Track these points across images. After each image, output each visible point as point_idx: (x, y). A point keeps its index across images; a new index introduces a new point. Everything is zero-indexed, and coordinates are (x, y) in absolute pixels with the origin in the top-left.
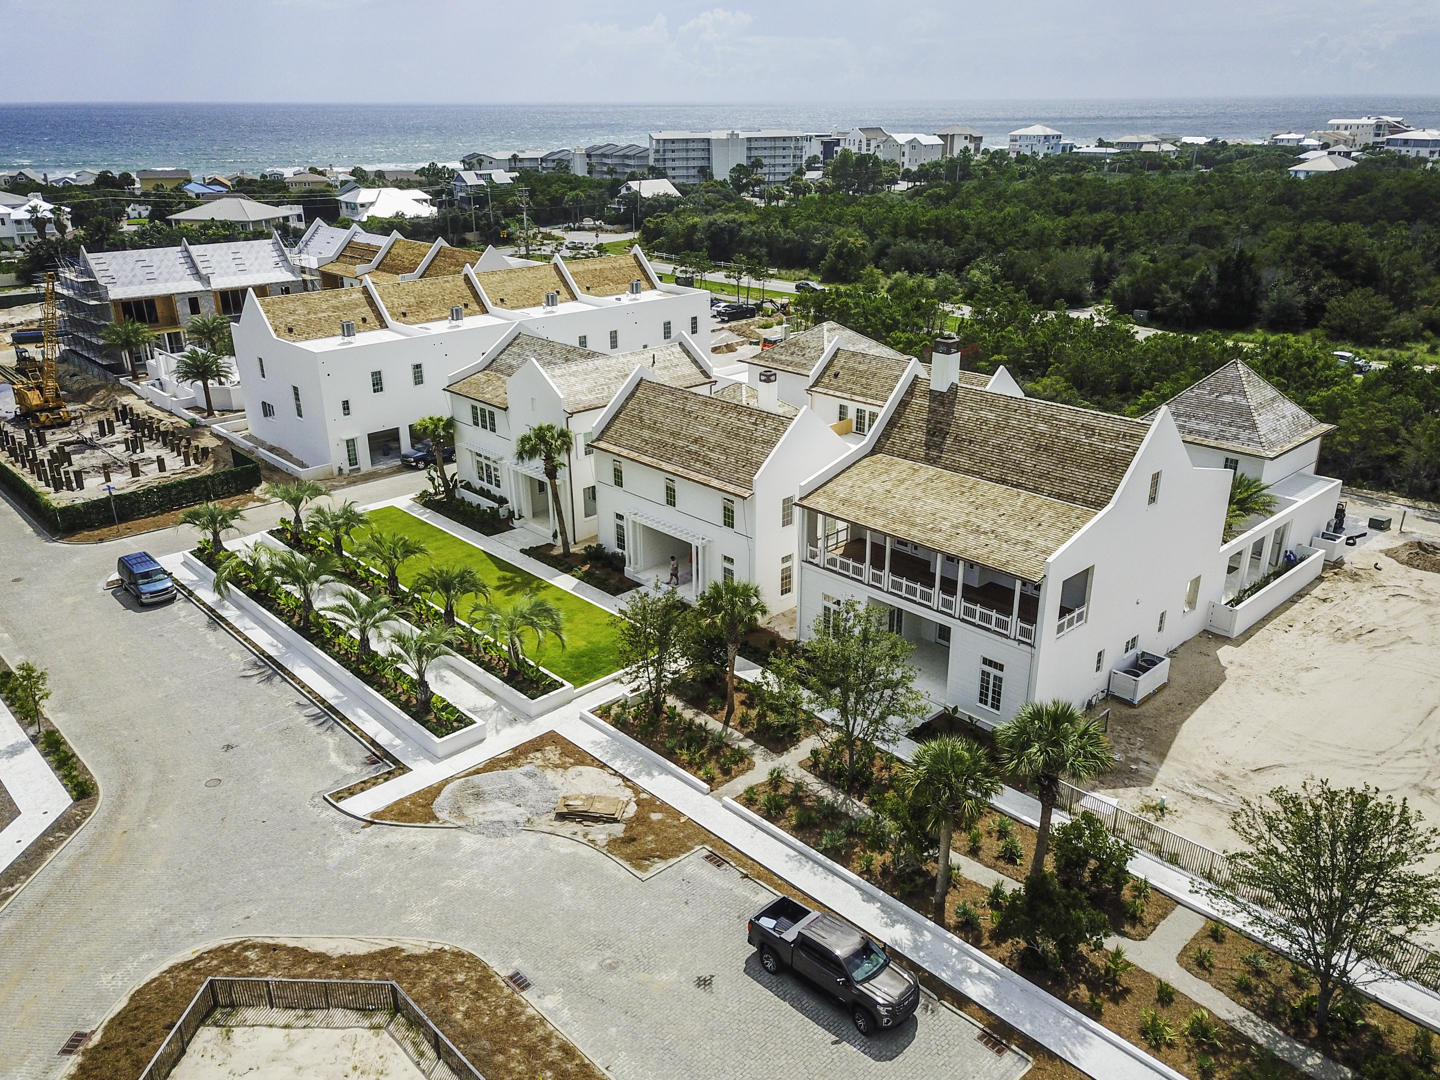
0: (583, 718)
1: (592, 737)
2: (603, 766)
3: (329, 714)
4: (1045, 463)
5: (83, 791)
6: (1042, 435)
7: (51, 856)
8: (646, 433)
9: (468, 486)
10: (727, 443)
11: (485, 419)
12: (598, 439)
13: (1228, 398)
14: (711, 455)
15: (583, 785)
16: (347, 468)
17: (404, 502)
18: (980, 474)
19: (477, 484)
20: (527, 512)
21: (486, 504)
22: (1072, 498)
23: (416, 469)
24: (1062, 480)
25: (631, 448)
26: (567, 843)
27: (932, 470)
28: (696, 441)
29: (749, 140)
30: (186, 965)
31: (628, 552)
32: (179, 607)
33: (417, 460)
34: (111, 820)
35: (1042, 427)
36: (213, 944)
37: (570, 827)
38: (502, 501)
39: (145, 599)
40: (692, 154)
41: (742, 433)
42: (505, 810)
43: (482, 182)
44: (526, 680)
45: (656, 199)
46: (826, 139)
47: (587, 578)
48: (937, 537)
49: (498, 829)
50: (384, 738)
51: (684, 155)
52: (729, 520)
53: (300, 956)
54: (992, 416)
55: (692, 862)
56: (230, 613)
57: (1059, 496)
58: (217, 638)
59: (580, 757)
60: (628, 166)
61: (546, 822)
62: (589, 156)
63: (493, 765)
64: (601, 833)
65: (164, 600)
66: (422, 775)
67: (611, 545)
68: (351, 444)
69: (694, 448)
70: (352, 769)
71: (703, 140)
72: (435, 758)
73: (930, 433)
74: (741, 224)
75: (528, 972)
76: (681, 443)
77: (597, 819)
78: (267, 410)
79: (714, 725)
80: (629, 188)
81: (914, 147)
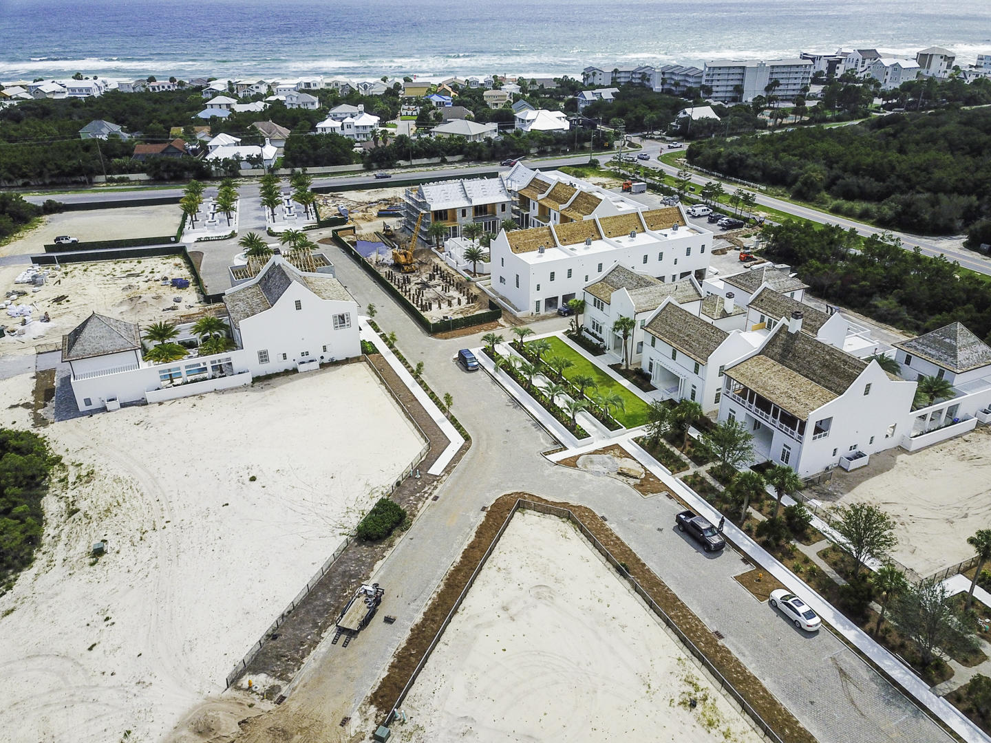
0: (629, 441)
1: (633, 449)
2: (635, 459)
3: (539, 424)
5: (467, 438)
7: (463, 457)
8: (668, 328)
9: (587, 331)
10: (701, 339)
11: (599, 304)
12: (647, 327)
14: (693, 343)
15: (627, 464)
16: (535, 313)
17: (559, 334)
18: (799, 372)
19: (592, 330)
20: (612, 347)
21: (595, 341)
22: (831, 389)
23: (564, 316)
24: (829, 381)
25: (660, 333)
26: (620, 482)
27: (780, 367)
28: (687, 336)
29: (773, 67)
30: (509, 495)
31: (653, 374)
32: (480, 372)
33: (565, 313)
34: (477, 448)
35: (828, 357)
36: (515, 491)
37: (622, 478)
38: (601, 340)
39: (469, 368)
40: (731, 77)
41: (708, 336)
42: (601, 469)
44: (610, 425)
46: (831, 59)
47: (634, 382)
48: (772, 396)
49: (598, 473)
50: (558, 436)
51: (726, 77)
52: (696, 372)
53: (540, 499)
55: (662, 496)
56: (499, 378)
57: (827, 387)
58: (496, 388)
59: (628, 455)
60: (687, 81)
61: (614, 474)
62: (663, 73)
63: (596, 452)
64: (632, 481)
65: (475, 369)
66: (571, 452)
67: (646, 370)
68: (538, 302)
70: (548, 445)
71: (740, 67)
72: (577, 447)
73: (784, 350)
75: (606, 517)
76: (681, 335)
77: (631, 477)
78: (502, 280)
79: (677, 452)
80: (685, 113)
81: (896, 69)
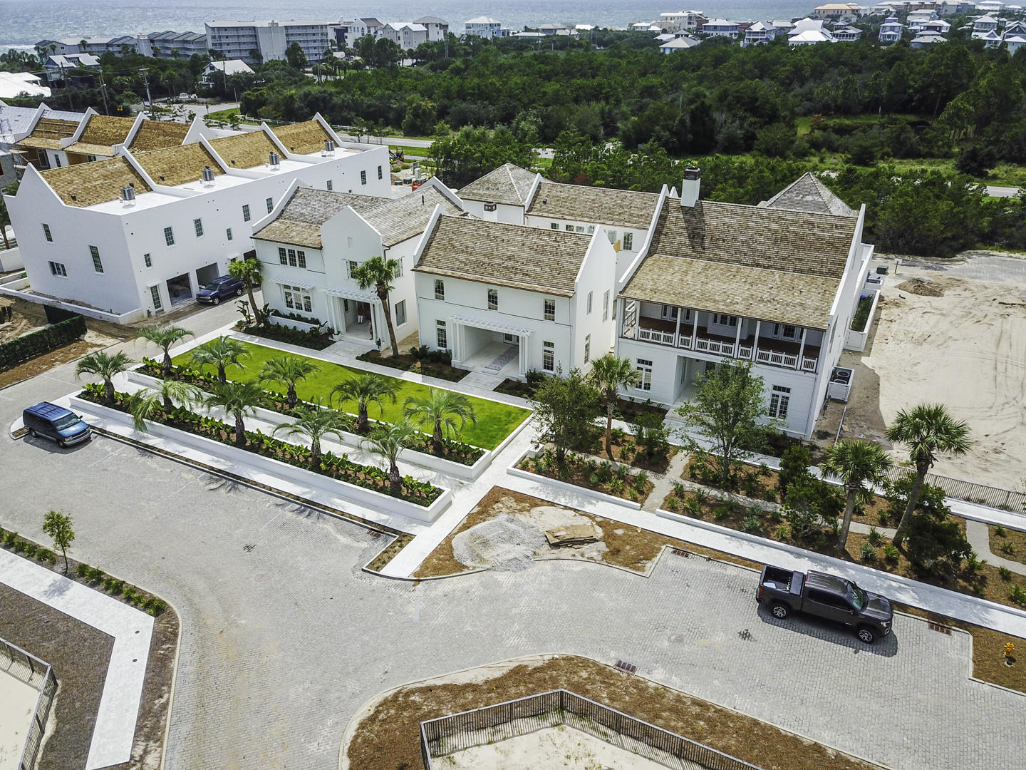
0: (509, 473)
1: (529, 485)
2: (553, 504)
3: (308, 506)
4: (785, 250)
5: (156, 608)
6: (776, 231)
7: (175, 664)
9: (277, 313)
11: (294, 257)
12: (419, 265)
13: (809, 198)
15: (552, 520)
16: (153, 311)
18: (739, 262)
19: (287, 311)
20: (342, 329)
21: (306, 327)
22: (810, 272)
24: (800, 260)
25: (452, 269)
26: (572, 565)
28: (509, 259)
29: (286, 27)
30: (372, 719)
31: (451, 345)
32: (97, 442)
33: (213, 297)
35: (774, 226)
36: (378, 699)
37: (566, 552)
39: (67, 442)
40: (242, 40)
42: (518, 551)
43: (72, 64)
44: (465, 455)
45: (237, 76)
46: (338, 27)
49: (515, 565)
50: (371, 516)
51: (236, 40)
52: (550, 314)
53: (455, 691)
54: (734, 221)
55: (665, 555)
56: (154, 441)
58: (154, 463)
59: (534, 502)
60: (188, 49)
61: (545, 551)
62: (152, 41)
63: (472, 520)
64: (591, 550)
65: (82, 440)
66: (425, 541)
67: (434, 346)
68: (154, 290)
69: (510, 264)
70: (364, 545)
71: (250, 28)
72: (428, 523)
73: (691, 237)
74: (331, 94)
77: (582, 542)
78: (57, 269)
80: (212, 68)
81: (406, 33)
